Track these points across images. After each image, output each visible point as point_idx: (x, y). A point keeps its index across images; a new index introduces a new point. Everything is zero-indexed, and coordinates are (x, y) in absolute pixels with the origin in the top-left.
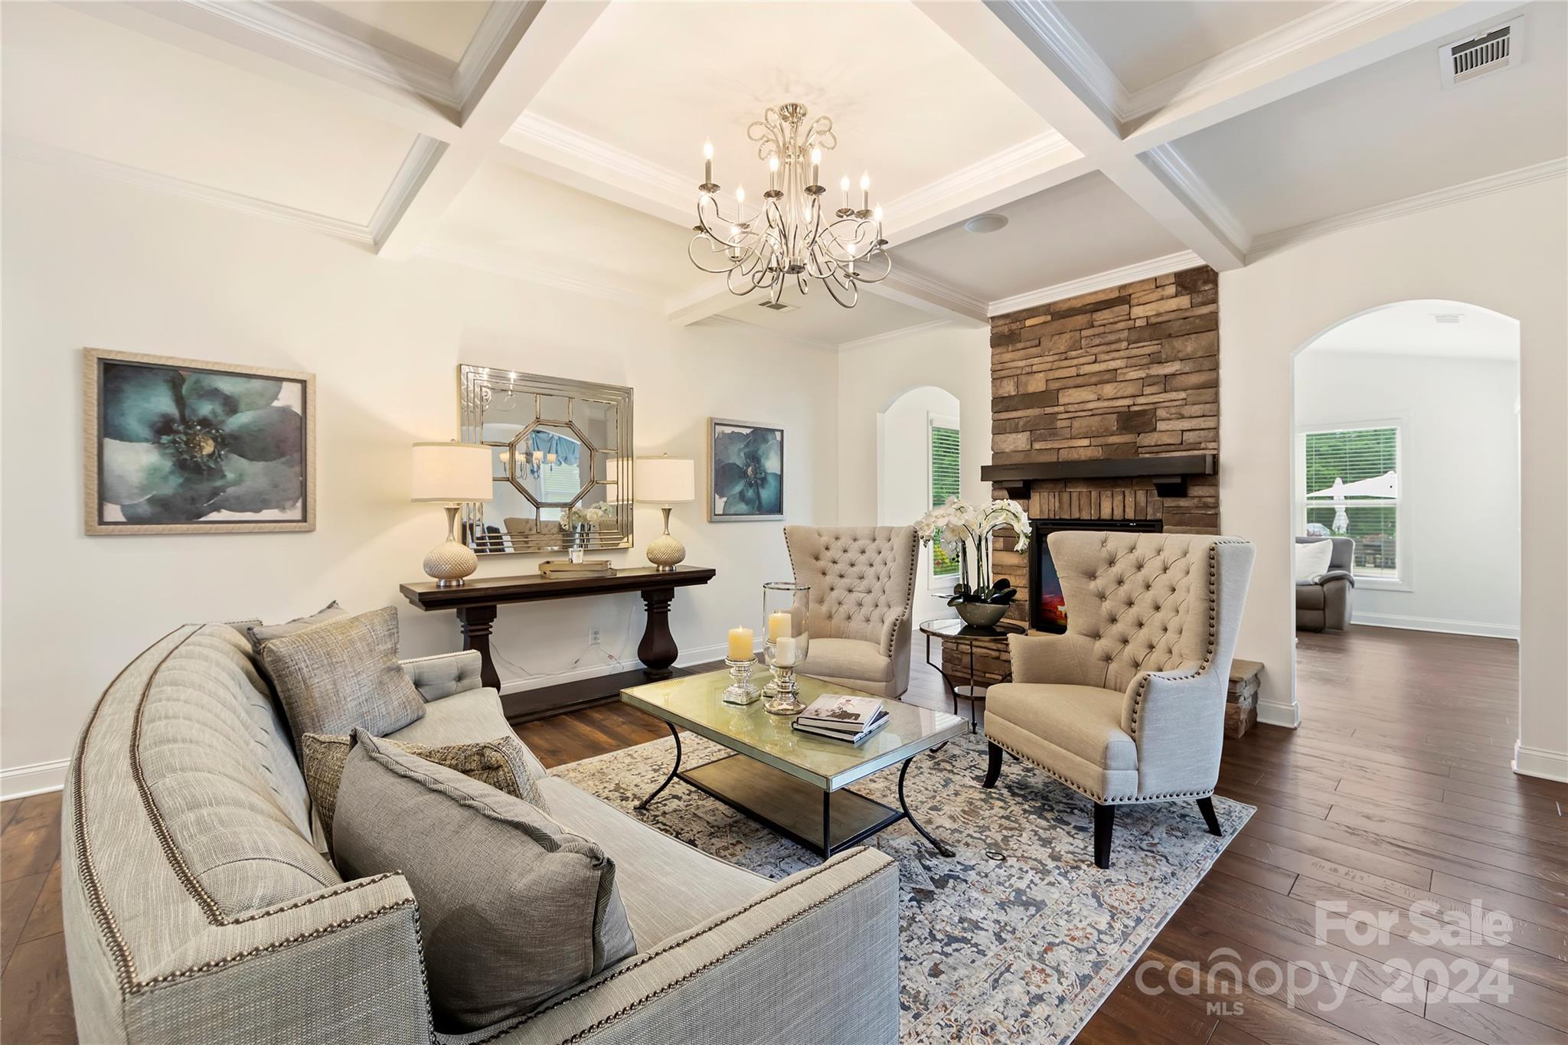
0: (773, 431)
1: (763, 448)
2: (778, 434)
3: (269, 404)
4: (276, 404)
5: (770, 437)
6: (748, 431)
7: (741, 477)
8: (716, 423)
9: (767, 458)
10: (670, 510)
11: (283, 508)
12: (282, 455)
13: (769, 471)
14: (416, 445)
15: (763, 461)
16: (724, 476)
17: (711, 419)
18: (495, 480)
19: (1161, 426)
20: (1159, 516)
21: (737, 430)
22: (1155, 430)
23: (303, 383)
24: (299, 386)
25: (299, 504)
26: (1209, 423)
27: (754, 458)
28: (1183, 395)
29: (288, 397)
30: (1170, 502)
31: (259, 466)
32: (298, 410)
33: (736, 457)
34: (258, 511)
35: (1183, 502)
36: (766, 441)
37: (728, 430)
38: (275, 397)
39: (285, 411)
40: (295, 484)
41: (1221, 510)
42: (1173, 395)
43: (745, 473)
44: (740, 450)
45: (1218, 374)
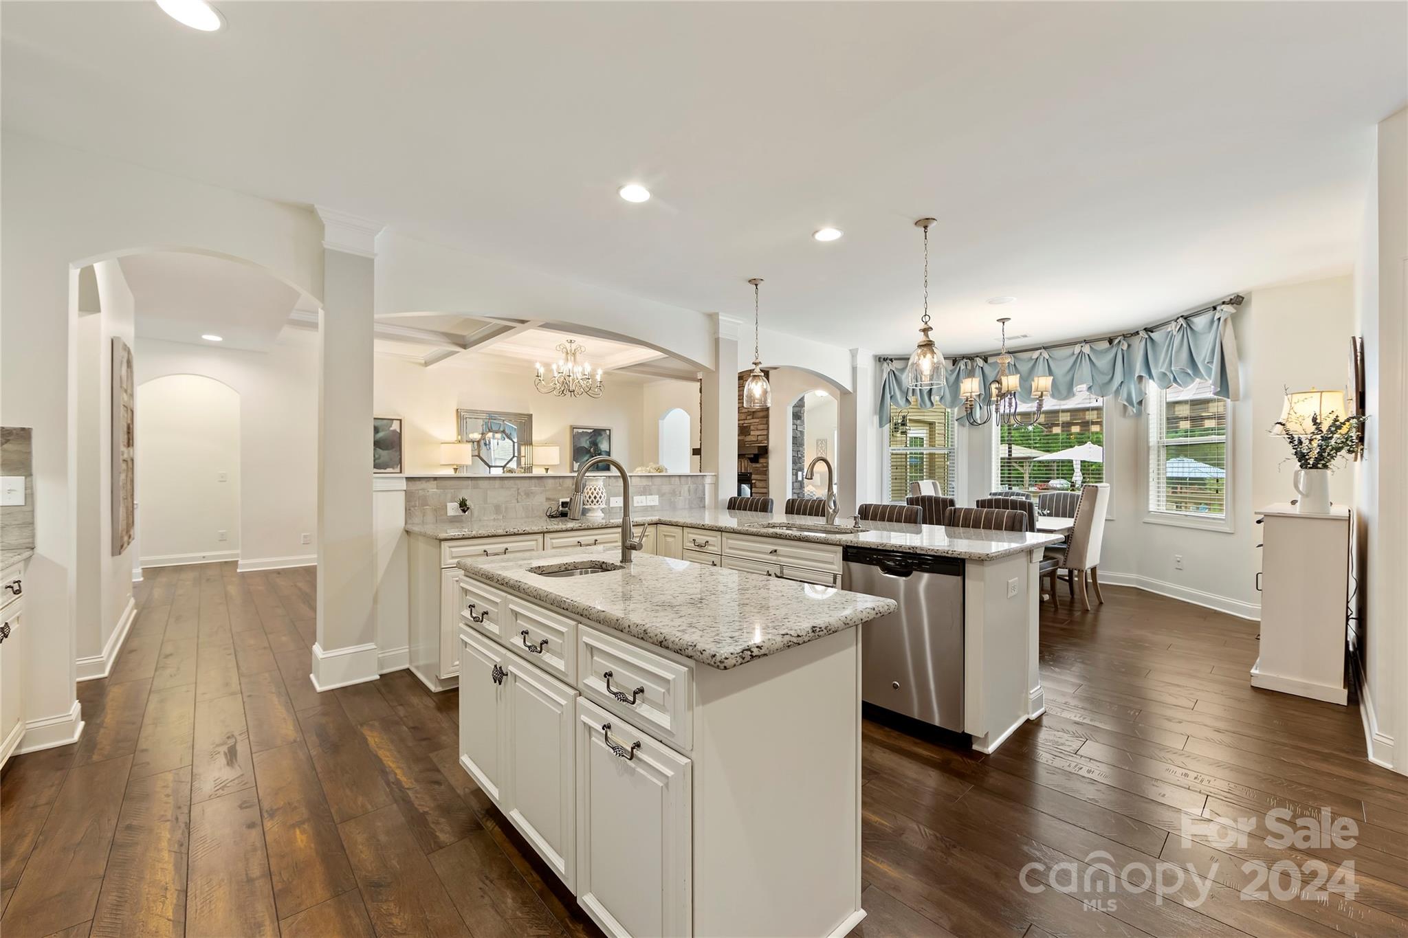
0: (605, 430)
1: (599, 438)
2: (608, 432)
3: (389, 429)
4: (391, 429)
5: (603, 433)
6: (591, 431)
7: (587, 453)
8: (573, 428)
9: (602, 443)
10: (548, 469)
11: (393, 468)
12: (393, 448)
13: (603, 450)
14: (442, 443)
15: (599, 445)
16: (578, 453)
17: (571, 426)
18: (472, 456)
19: (752, 433)
20: (751, 471)
21: (585, 430)
22: (750, 435)
23: (401, 420)
24: (399, 422)
25: (399, 466)
26: (765, 433)
27: (595, 444)
28: (757, 420)
29: (395, 426)
30: (754, 465)
31: (386, 452)
32: (399, 431)
33: (585, 443)
34: (385, 469)
35: (758, 465)
36: (601, 435)
37: (580, 431)
38: (391, 426)
39: (394, 431)
40: (398, 459)
41: (770, 468)
42: (755, 420)
43: (590, 450)
44: (587, 440)
45: (768, 412)
